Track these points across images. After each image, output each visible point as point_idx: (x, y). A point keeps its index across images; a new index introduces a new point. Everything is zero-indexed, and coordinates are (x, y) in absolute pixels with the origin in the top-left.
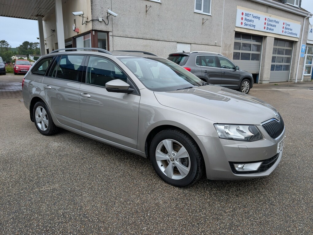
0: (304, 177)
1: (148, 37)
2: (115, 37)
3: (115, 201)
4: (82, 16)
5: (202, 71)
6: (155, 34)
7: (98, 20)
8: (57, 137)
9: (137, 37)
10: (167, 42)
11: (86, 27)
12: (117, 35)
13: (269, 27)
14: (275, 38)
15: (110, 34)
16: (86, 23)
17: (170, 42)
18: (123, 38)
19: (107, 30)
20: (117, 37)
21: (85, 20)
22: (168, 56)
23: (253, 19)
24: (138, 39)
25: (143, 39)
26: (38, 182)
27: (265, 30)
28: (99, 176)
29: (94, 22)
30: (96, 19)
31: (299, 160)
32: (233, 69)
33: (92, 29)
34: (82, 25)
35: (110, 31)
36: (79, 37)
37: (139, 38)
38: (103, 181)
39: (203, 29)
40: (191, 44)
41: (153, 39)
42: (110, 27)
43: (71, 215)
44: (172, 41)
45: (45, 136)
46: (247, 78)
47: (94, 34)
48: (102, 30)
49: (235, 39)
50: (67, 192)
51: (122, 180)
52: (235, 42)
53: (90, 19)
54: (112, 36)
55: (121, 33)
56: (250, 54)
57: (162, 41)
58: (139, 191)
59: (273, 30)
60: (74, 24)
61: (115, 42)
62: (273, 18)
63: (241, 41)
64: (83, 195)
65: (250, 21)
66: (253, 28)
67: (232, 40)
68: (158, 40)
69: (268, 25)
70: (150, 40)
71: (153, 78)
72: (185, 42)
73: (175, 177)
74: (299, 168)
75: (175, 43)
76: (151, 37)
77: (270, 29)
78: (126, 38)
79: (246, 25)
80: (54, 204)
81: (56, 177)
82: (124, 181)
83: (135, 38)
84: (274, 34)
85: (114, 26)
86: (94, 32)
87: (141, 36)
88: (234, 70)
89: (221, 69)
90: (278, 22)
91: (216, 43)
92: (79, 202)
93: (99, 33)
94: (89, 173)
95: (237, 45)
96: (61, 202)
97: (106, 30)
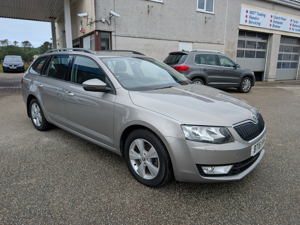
0: (285, 181)
1: (150, 36)
2: (118, 37)
3: (83, 199)
4: (86, 17)
5: (200, 69)
6: (157, 33)
7: (102, 21)
8: (50, 132)
9: (139, 37)
10: (168, 41)
11: (90, 28)
12: (119, 35)
13: (276, 24)
14: (281, 35)
15: (113, 34)
16: (90, 24)
17: (172, 40)
18: (125, 37)
19: (110, 31)
20: (120, 37)
21: (89, 21)
22: (168, 55)
23: (258, 16)
24: (139, 39)
25: (144, 38)
26: (18, 176)
27: (271, 28)
28: (76, 173)
29: (97, 23)
30: (99, 20)
31: (284, 163)
32: (233, 67)
33: (95, 30)
34: (87, 25)
35: (112, 31)
36: (85, 37)
37: (141, 38)
38: (78, 178)
39: (205, 28)
40: (193, 42)
41: (155, 38)
42: (113, 27)
43: (37, 211)
44: (174, 40)
45: (39, 132)
46: (249, 77)
47: (97, 34)
48: (105, 30)
49: (239, 37)
50: (40, 188)
51: (96, 177)
52: (238, 40)
53: (94, 20)
54: (114, 36)
55: (123, 33)
56: (255, 51)
57: (164, 40)
58: (109, 189)
59: (279, 27)
60: (81, 25)
61: (117, 42)
62: (280, 15)
63: (246, 39)
64: (55, 191)
65: (255, 18)
66: (258, 26)
67: (236, 38)
68: (160, 39)
69: (275, 22)
70: (152, 40)
71: (143, 77)
72: (187, 41)
73: (146, 177)
74: (282, 171)
75: (177, 41)
76: (153, 36)
77: (276, 27)
78: (128, 38)
79: (250, 22)
80: (25, 199)
81: (36, 172)
82: (98, 178)
83: (137, 37)
84: (281, 32)
85: (116, 26)
86: (97, 32)
87: (143, 36)
88: (235, 68)
89: (220, 67)
90: (285, 19)
91: (219, 41)
92: (48, 198)
93: (102, 33)
94: (68, 169)
95: (241, 43)
96: (32, 197)
97: (108, 31)
